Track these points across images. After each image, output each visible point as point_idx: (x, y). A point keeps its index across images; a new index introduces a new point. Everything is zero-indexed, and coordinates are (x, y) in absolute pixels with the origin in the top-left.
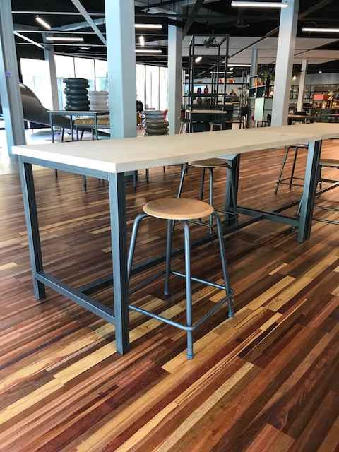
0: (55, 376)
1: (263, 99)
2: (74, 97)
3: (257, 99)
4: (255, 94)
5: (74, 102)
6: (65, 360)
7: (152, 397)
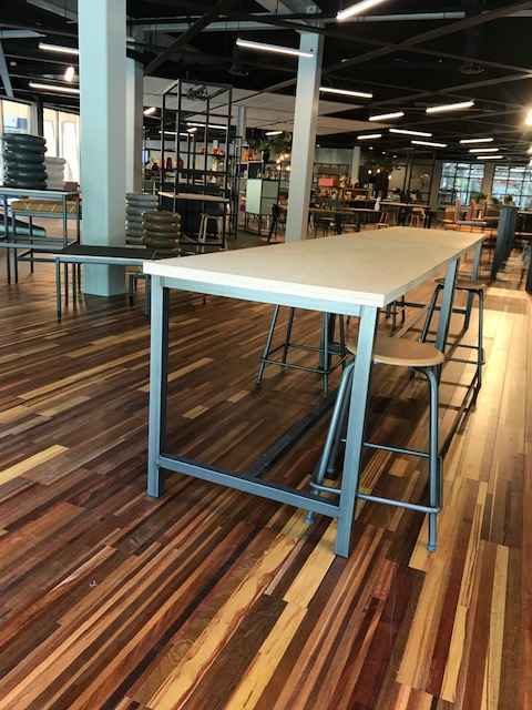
0: (285, 599)
1: (260, 181)
2: (20, 165)
3: (249, 181)
4: (246, 172)
5: (21, 174)
6: (278, 577)
7: (430, 605)
